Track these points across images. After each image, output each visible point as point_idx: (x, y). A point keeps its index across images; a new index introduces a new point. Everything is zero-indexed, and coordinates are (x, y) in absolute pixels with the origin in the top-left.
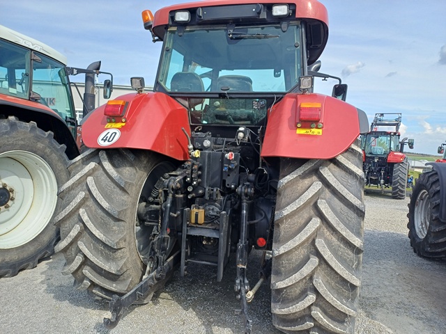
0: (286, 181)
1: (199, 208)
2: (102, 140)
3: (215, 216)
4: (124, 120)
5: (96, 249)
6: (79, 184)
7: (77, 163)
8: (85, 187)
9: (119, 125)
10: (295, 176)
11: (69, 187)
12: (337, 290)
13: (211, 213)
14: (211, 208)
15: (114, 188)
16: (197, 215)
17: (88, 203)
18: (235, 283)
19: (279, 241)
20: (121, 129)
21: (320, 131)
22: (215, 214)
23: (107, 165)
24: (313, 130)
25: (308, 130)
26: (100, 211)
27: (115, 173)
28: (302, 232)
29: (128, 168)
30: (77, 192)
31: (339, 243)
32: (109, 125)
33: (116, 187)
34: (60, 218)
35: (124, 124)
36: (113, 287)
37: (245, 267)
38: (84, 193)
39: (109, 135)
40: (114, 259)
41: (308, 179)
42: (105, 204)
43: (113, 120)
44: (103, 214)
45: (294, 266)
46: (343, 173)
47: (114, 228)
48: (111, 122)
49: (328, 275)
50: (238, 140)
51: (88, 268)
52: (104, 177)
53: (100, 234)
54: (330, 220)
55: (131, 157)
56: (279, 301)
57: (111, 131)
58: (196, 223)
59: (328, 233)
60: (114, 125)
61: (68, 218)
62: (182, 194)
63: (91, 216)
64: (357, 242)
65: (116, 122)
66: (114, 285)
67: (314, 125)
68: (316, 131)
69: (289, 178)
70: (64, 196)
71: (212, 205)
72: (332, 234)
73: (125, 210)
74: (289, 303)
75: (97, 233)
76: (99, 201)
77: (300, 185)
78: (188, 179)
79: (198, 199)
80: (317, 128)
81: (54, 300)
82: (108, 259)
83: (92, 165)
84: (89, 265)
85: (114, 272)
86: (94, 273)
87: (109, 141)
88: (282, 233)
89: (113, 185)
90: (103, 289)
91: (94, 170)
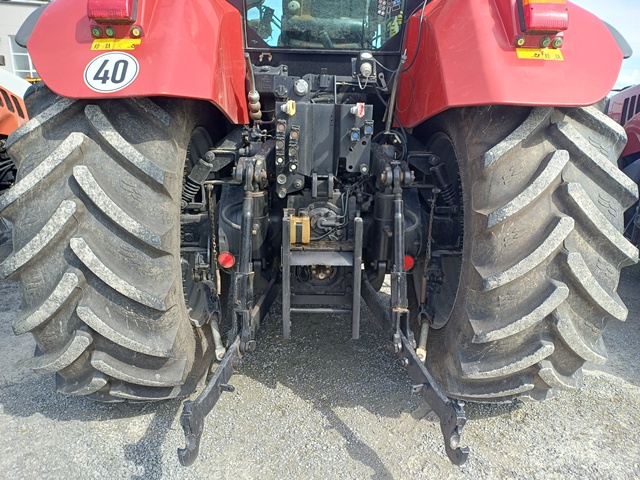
0: (500, 153)
1: (301, 215)
2: (96, 77)
3: (333, 227)
4: (136, 32)
5: (118, 316)
6: (51, 183)
7: (33, 137)
8: (68, 190)
9: (127, 43)
10: (517, 142)
11: (28, 192)
12: (584, 331)
13: (326, 222)
14: (323, 213)
15: (140, 187)
16: (299, 229)
17: (85, 225)
18: (392, 339)
19: (491, 262)
20: (135, 52)
21: (558, 51)
22: (333, 223)
23: (113, 137)
24: (546, 50)
25: (538, 52)
26: (116, 240)
27: (137, 154)
28: (544, 244)
29: (158, 143)
30: (50, 201)
31: (598, 255)
32: (99, 44)
33: (143, 185)
34: (20, 263)
35: (138, 42)
36: (156, 379)
37: (406, 310)
38: (74, 205)
39: (110, 67)
40: (157, 331)
41: (537, 147)
42: (130, 224)
43: (109, 32)
44: (124, 244)
45: (520, 301)
46: (589, 132)
47: (154, 270)
48: (103, 36)
49: (577, 309)
50: (362, 77)
51: (102, 355)
52: (110, 165)
53: (128, 287)
54: (590, 217)
55: (162, 116)
56: (476, 360)
57: (113, 58)
58: (299, 242)
59: (582, 240)
60: (113, 44)
61: (40, 260)
62: (261, 190)
63: (98, 251)
64: (630, 250)
65: (117, 36)
66: (158, 376)
67: (548, 41)
68: (550, 54)
69: (504, 146)
70: (17, 214)
71: (323, 206)
72: (588, 241)
73: (170, 231)
74: (498, 360)
75: (121, 285)
76: (115, 219)
77: (524, 158)
78: (280, 160)
79: (292, 198)
80: (552, 46)
81: (10, 418)
82: (145, 331)
83: (76, 139)
84: (102, 350)
85: (161, 355)
86: (116, 362)
87: (114, 80)
88: (499, 248)
89: (135, 182)
90: (130, 386)
91: (82, 150)
